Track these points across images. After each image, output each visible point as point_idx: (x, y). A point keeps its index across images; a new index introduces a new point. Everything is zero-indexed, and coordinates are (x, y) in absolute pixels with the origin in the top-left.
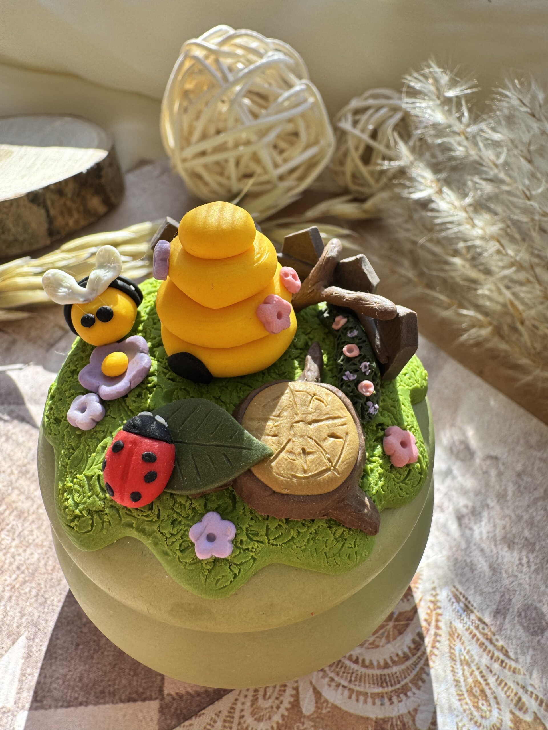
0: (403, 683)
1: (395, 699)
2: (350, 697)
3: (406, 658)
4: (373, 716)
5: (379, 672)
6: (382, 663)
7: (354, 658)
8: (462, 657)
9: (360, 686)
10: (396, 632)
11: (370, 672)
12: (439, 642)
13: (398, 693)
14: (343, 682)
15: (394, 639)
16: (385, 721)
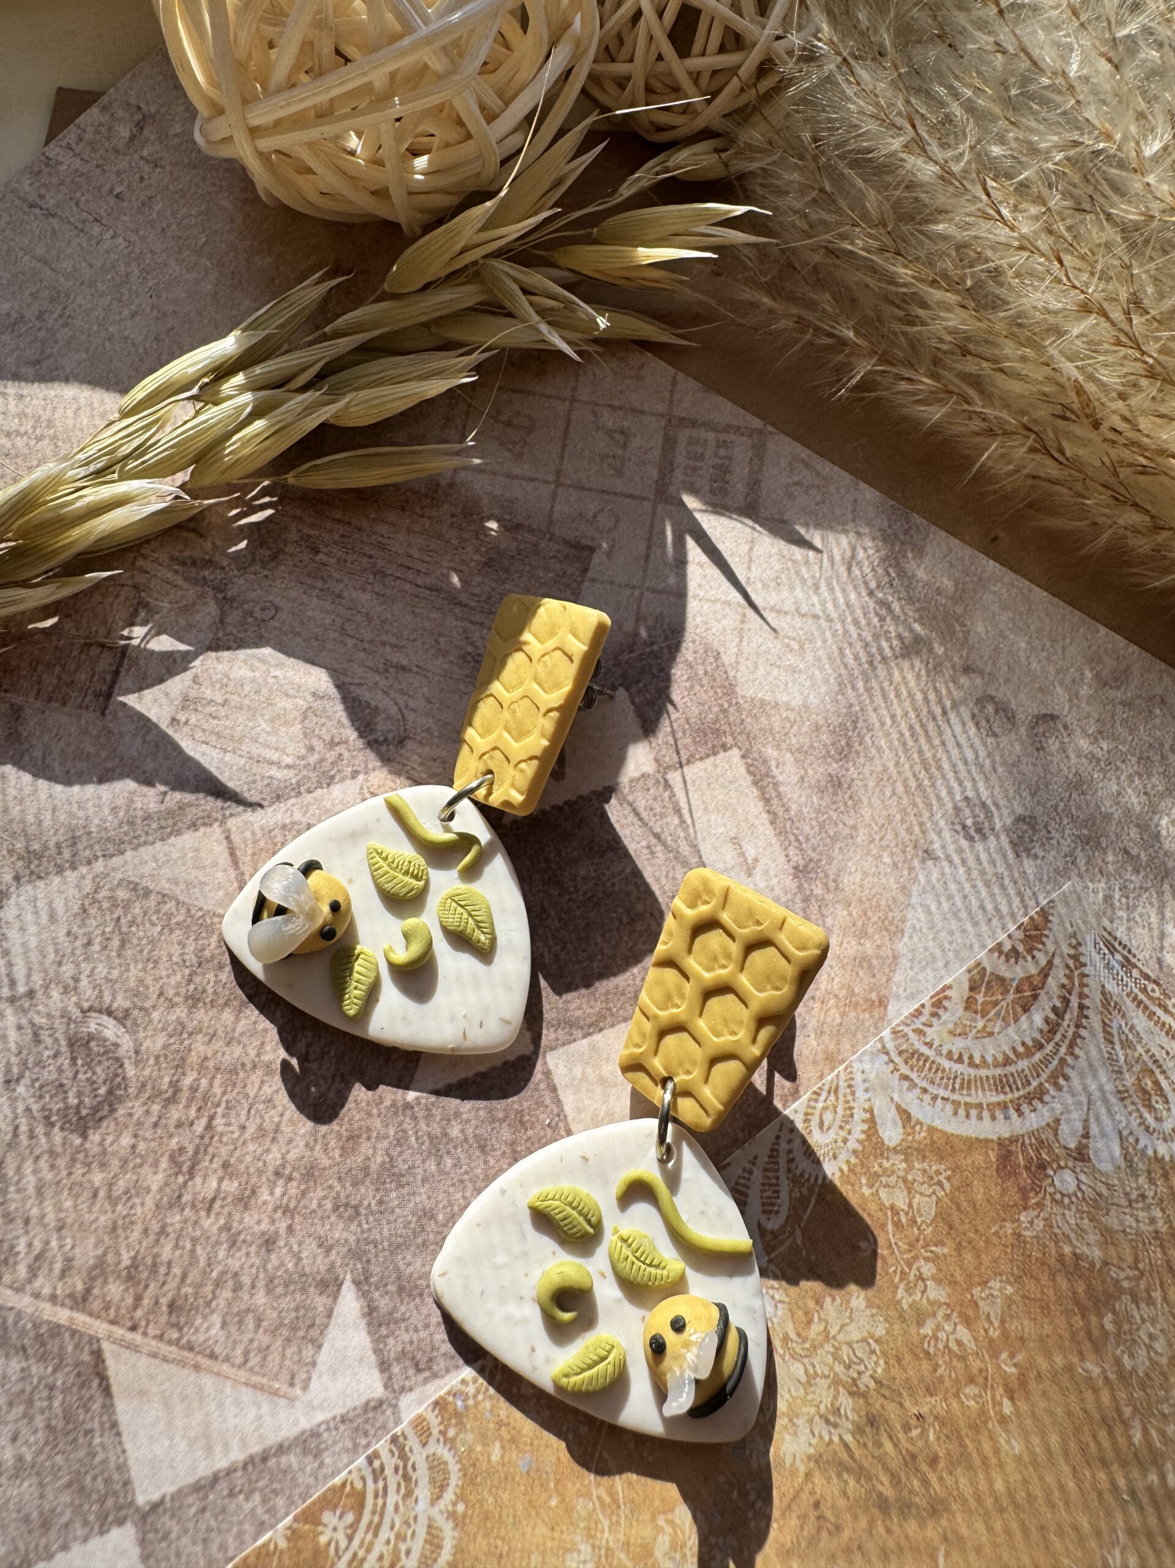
0: (1035, 1084)
1: (1025, 1108)
2: (955, 1113)
3: (1040, 1047)
4: (994, 1137)
5: (999, 1071)
6: (1000, 1059)
7: (956, 1057)
8: (1123, 1037)
9: (969, 1095)
10: (1019, 1009)
11: (983, 1072)
12: (1087, 1017)
13: (1029, 1098)
14: (942, 1093)
15: (1017, 1020)
16: (1013, 1140)
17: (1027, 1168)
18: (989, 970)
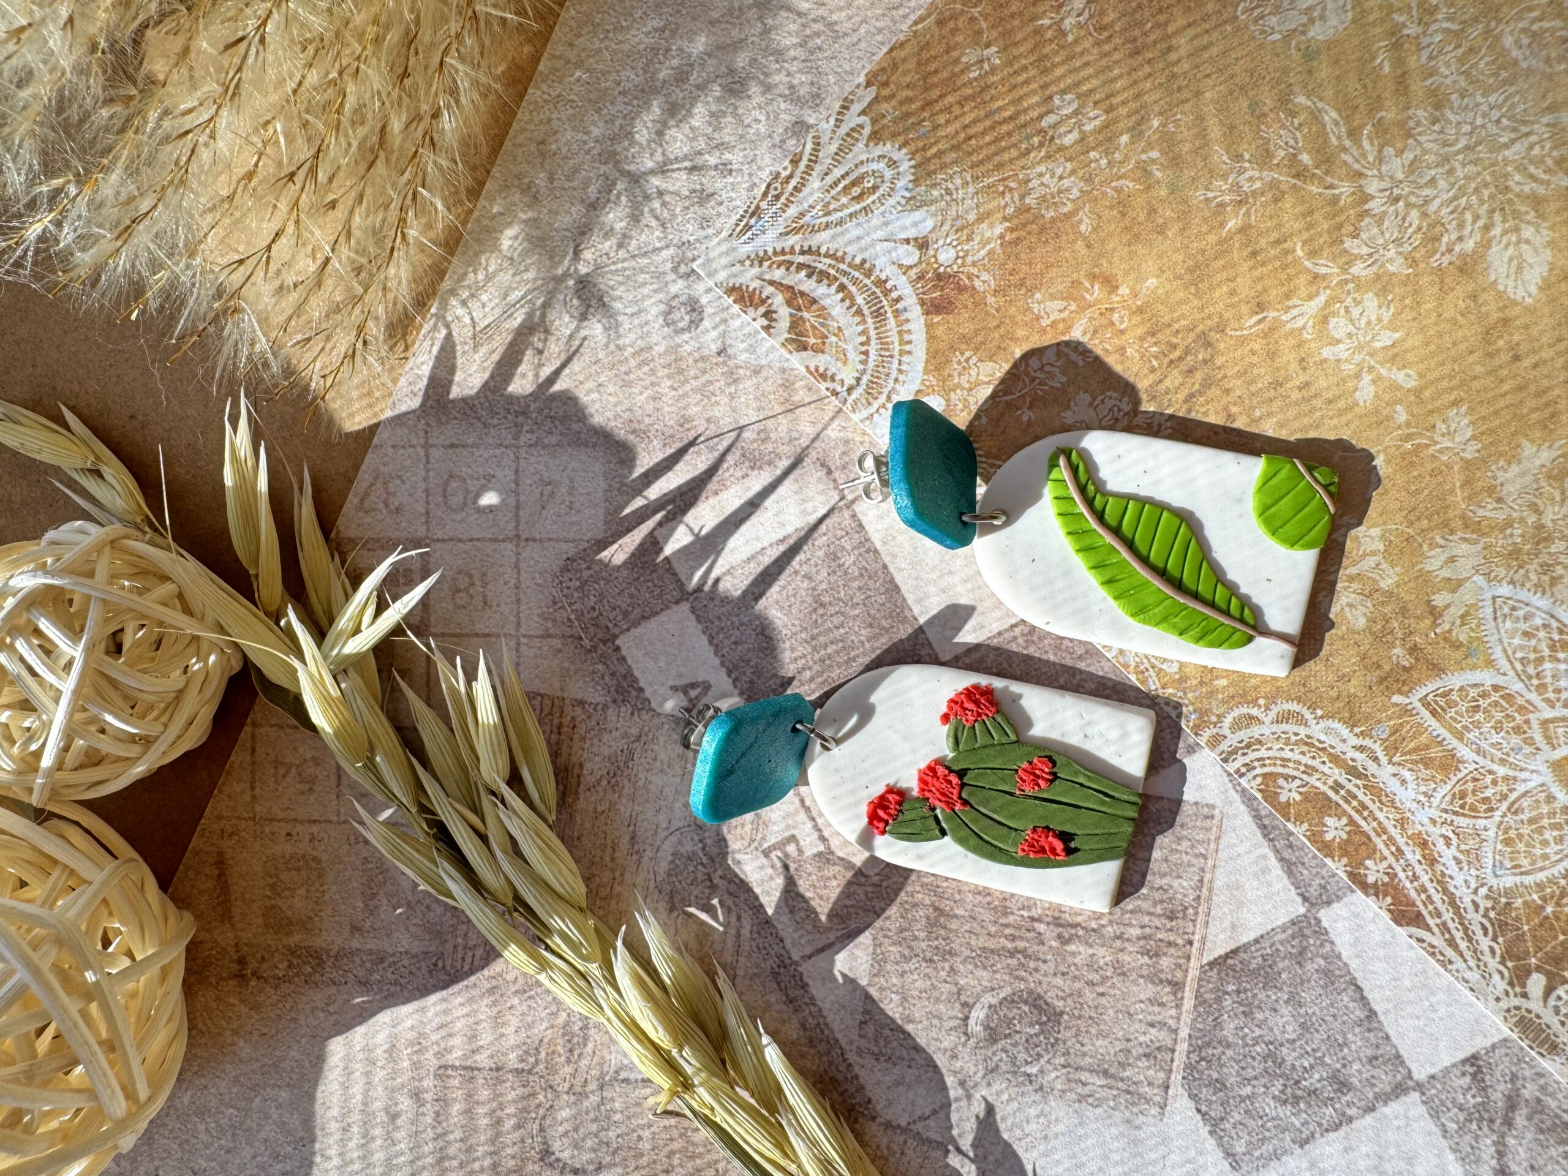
0: (874, 289)
1: (894, 295)
2: (909, 353)
3: (842, 288)
4: (922, 319)
5: (870, 320)
6: (858, 319)
7: (864, 357)
8: (820, 214)
9: (893, 343)
10: (815, 307)
11: (872, 333)
12: (810, 247)
13: (887, 292)
14: (895, 365)
15: (824, 308)
16: (922, 303)
17: (942, 290)
18: (787, 335)
